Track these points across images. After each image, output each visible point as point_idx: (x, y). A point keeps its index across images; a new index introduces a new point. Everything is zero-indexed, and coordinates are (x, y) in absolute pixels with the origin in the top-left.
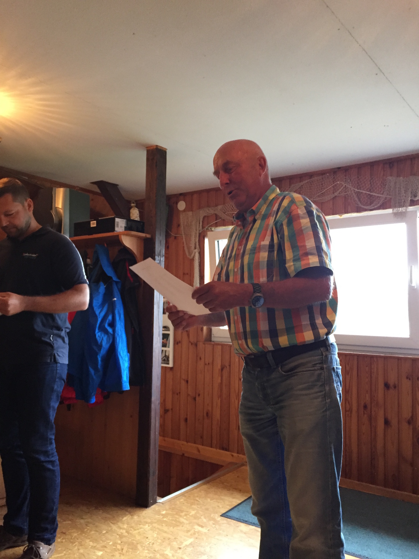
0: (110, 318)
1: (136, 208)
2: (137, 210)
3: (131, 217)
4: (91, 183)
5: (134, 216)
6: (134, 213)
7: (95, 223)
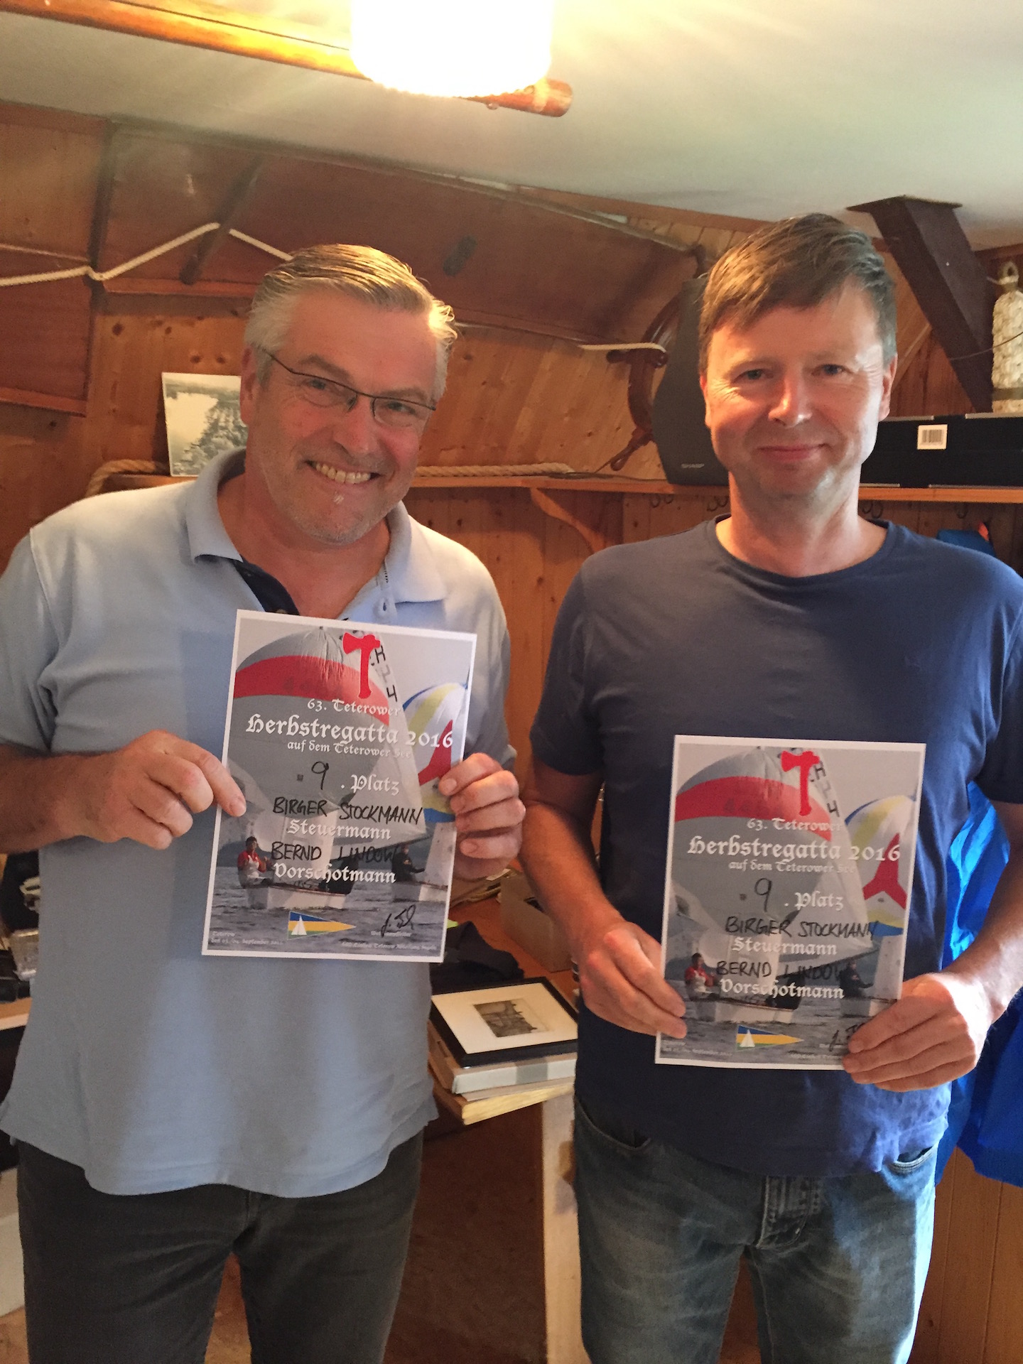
1: (1018, 293)
2: (1020, 298)
3: (994, 331)
4: (850, 209)
5: (1013, 328)
6: (1011, 315)
7: (940, 432)
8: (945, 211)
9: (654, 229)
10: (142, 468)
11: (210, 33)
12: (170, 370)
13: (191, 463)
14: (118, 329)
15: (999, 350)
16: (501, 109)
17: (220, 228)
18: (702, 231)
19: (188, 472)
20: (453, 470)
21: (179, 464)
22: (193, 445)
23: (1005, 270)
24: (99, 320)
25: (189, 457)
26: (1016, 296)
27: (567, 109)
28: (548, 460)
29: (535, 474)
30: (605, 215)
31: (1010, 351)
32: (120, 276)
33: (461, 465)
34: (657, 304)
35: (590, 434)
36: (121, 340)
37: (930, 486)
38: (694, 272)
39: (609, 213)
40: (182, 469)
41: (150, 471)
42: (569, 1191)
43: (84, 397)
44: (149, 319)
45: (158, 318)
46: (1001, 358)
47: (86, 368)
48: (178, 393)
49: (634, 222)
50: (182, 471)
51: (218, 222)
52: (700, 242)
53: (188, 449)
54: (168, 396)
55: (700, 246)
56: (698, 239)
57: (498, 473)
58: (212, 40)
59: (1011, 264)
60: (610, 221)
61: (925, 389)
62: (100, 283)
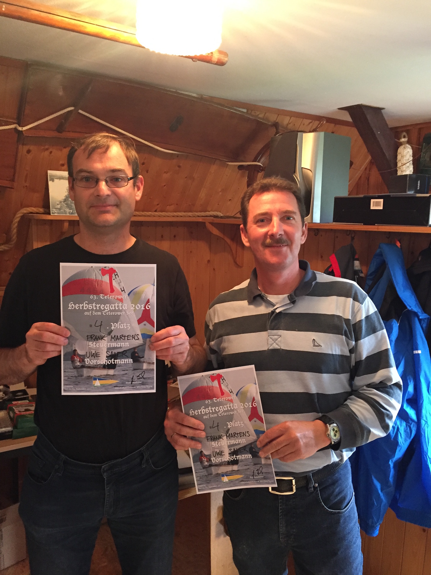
0: (411, 389)
1: (407, 145)
2: (408, 147)
3: (397, 161)
4: (339, 109)
5: (405, 160)
6: (405, 154)
7: (380, 202)
8: (378, 111)
9: (258, 115)
10: (37, 211)
11: (74, 25)
12: (51, 170)
13: (60, 209)
14: (29, 151)
15: (400, 168)
16: (198, 62)
17: (74, 109)
18: (278, 116)
19: (58, 213)
20: (172, 214)
21: (55, 210)
22: (60, 201)
23: (402, 136)
24: (20, 147)
25: (59, 206)
26: (407, 146)
27: (226, 63)
28: (212, 211)
29: (206, 216)
30: (238, 109)
31: (404, 169)
32: (30, 129)
33: (175, 212)
34: (259, 146)
35: (230, 200)
36: (29, 156)
37: (376, 225)
38: (274, 133)
39: (239, 108)
40: (56, 212)
41: (42, 213)
42: (222, 528)
43: (13, 180)
44: (42, 148)
45: (46, 147)
46: (400, 172)
47: (14, 167)
48: (55, 179)
49: (250, 112)
50: (55, 213)
51: (74, 107)
52: (277, 121)
53: (59, 203)
54: (50, 181)
55: (277, 122)
56: (276, 119)
57: (191, 216)
58: (76, 29)
59: (404, 133)
60: (240, 111)
61: (368, 184)
62: (22, 131)
